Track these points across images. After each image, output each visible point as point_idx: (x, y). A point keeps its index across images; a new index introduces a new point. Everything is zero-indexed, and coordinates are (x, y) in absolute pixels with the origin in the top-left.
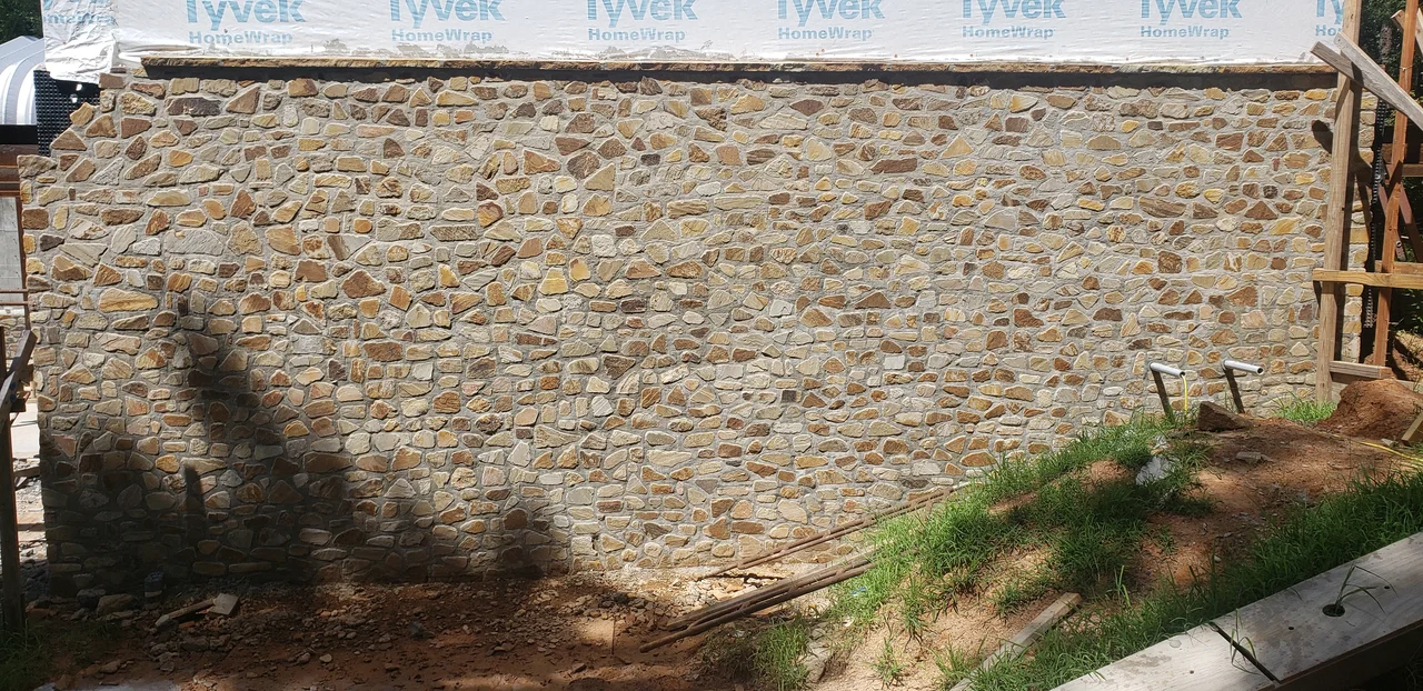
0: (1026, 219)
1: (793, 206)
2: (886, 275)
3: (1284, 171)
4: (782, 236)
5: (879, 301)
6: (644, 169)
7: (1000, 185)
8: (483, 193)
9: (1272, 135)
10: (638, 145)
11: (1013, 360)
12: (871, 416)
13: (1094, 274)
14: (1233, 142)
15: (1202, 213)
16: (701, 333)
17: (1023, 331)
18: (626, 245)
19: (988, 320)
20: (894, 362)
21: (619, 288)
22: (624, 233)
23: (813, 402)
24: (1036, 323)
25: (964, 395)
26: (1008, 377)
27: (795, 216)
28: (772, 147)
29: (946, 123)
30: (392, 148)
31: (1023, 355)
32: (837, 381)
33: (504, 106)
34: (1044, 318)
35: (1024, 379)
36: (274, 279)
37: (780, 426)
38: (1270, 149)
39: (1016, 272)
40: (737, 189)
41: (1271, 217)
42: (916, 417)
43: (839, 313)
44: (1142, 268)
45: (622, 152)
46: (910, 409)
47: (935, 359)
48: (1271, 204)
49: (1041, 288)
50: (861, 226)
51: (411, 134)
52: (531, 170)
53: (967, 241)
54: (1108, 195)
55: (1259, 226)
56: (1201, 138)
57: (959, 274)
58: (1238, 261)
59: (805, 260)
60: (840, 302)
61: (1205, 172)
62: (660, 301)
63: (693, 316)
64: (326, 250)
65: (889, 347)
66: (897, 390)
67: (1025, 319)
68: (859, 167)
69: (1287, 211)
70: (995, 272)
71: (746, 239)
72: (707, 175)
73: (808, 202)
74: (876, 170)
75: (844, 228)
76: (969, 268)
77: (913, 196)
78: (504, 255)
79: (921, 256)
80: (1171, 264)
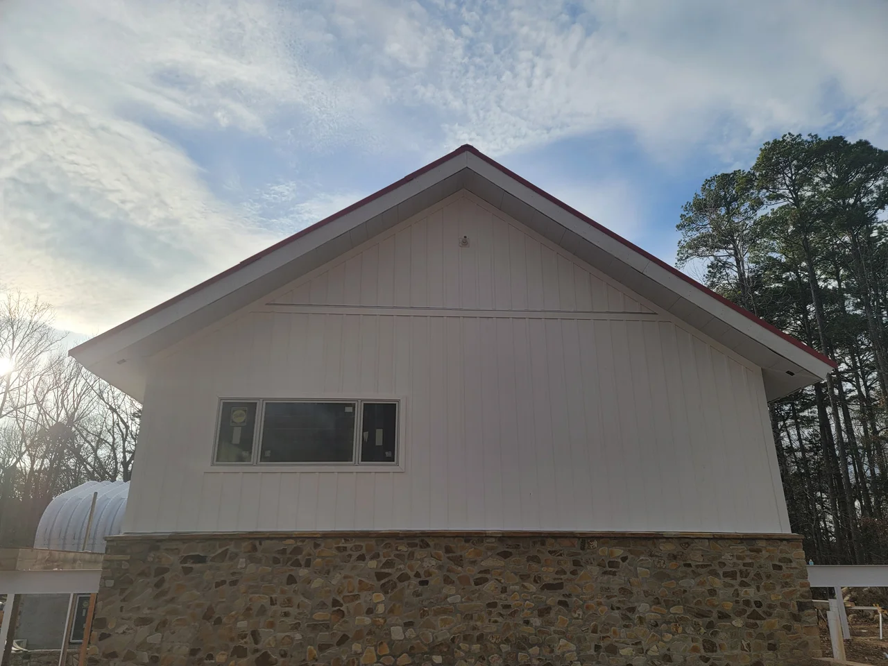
0: (625, 617)
1: (499, 609)
2: (552, 651)
3: (763, 592)
4: (494, 628)
6: (420, 588)
7: (609, 598)
8: (335, 603)
9: (752, 572)
10: (417, 575)
13: (667, 653)
14: (732, 575)
15: (723, 616)
18: (411, 632)
21: (405, 659)
22: (408, 625)
27: (501, 615)
28: (488, 576)
29: (576, 563)
30: (291, 580)
33: (350, 556)
38: (753, 579)
39: (626, 651)
40: (469, 599)
41: (761, 618)
44: (695, 649)
45: (409, 578)
48: (760, 611)
50: (537, 622)
52: (361, 589)
53: (595, 631)
54: (668, 605)
55: (756, 624)
56: (714, 573)
57: (592, 652)
58: (748, 644)
59: (507, 641)
61: (720, 592)
64: (249, 640)
68: (533, 588)
69: (770, 615)
70: (613, 650)
71: (474, 628)
72: (453, 591)
73: (507, 607)
74: (542, 589)
75: (527, 622)
76: (597, 648)
77: (563, 603)
78: (343, 640)
79: (570, 640)
80: (711, 647)
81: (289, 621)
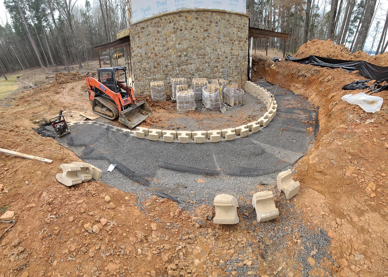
0: (219, 41)
1: (195, 38)
2: (205, 51)
5: (204, 55)
6: (180, 32)
7: (216, 34)
8: (166, 39)
9: (241, 27)
11: (218, 65)
12: (204, 73)
13: (225, 51)
15: (235, 41)
16: (187, 60)
17: (218, 60)
18: (180, 46)
19: (216, 58)
20: (207, 65)
21: (179, 54)
22: (179, 44)
23: (198, 71)
24: (220, 59)
25: (213, 69)
26: (217, 67)
28: (194, 27)
30: (158, 32)
31: (218, 64)
32: (201, 68)
33: (167, 22)
34: (221, 58)
35: (219, 67)
36: (149, 55)
37: (196, 74)
39: (218, 50)
40: (190, 35)
42: (209, 73)
43: (201, 57)
44: (229, 50)
45: (178, 29)
46: (209, 72)
47: (211, 64)
49: (220, 53)
50: (203, 42)
51: (160, 29)
53: (213, 45)
57: (212, 51)
59: (197, 48)
60: (201, 55)
62: (183, 55)
63: (186, 58)
64: (153, 50)
65: (206, 62)
66: (207, 69)
67: (219, 58)
70: (216, 50)
71: (191, 44)
72: (187, 33)
73: (197, 37)
74: (204, 31)
75: (201, 42)
76: (213, 49)
77: (208, 36)
78: (168, 49)
79: (209, 47)
80: (232, 49)
81: (160, 44)
